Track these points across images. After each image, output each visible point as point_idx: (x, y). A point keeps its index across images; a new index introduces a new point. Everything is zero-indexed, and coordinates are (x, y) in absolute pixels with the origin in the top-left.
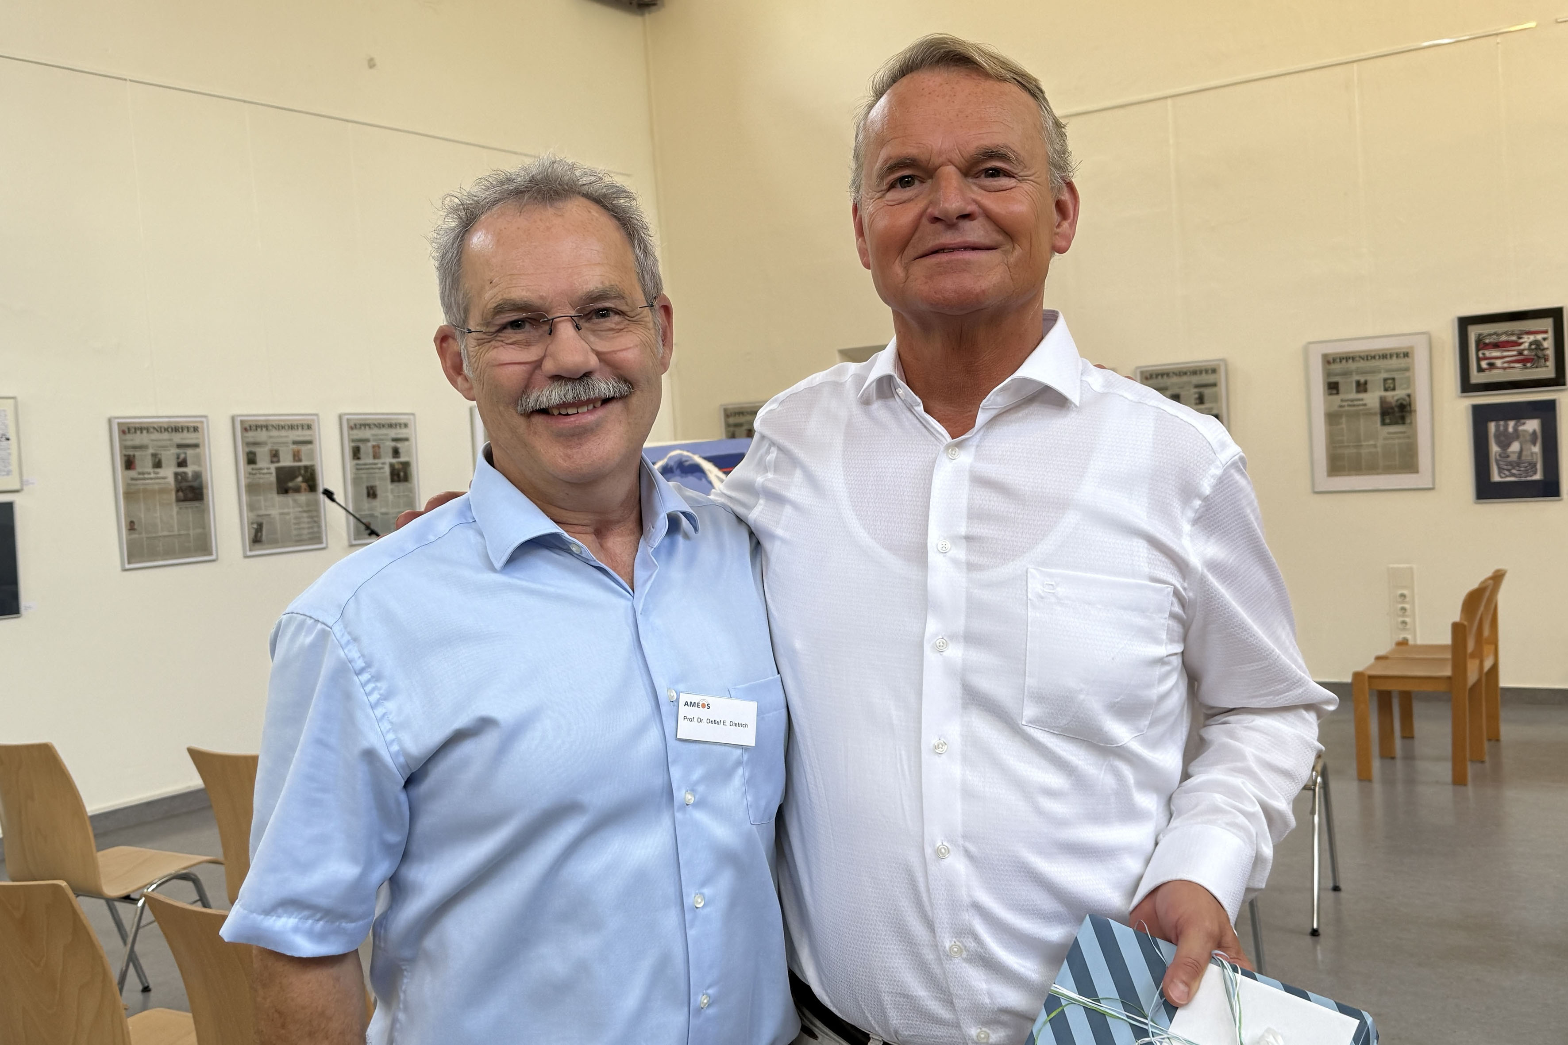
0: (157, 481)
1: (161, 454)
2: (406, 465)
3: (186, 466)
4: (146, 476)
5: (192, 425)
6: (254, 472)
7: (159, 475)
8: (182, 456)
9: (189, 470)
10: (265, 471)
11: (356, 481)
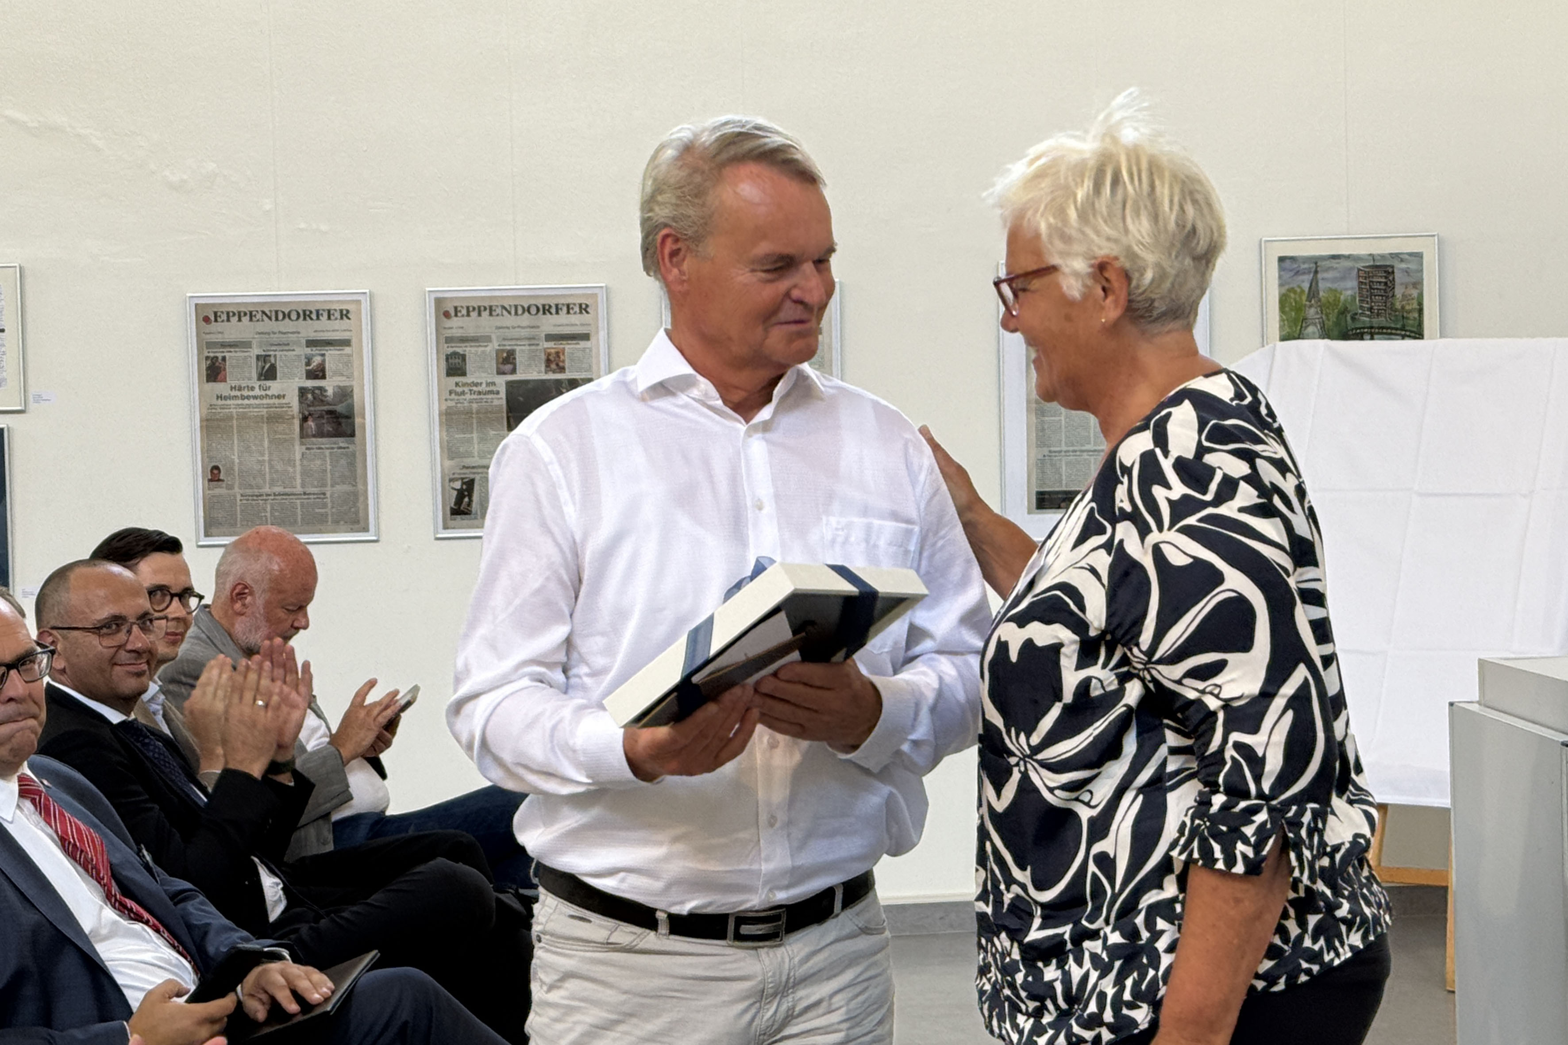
0: (265, 401)
1: (275, 356)
3: (324, 377)
4: (246, 393)
5: (338, 307)
6: (459, 390)
7: (269, 393)
8: (317, 360)
9: (330, 385)
10: (483, 388)
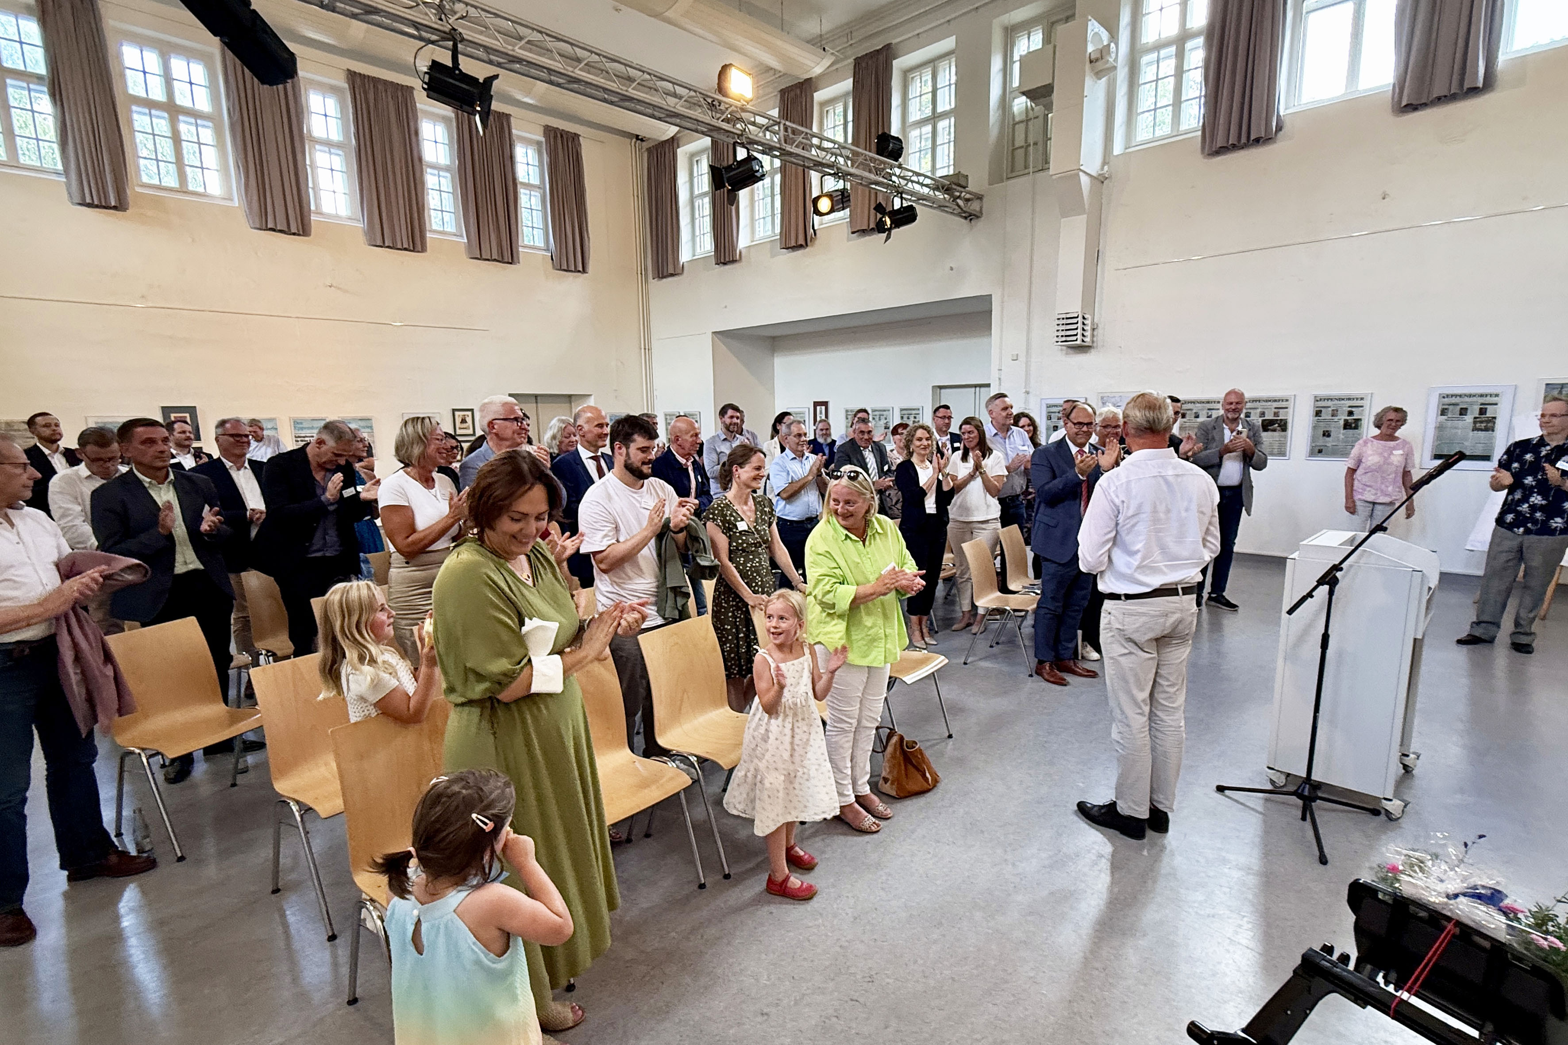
2: (1357, 421)
11: (1315, 428)
